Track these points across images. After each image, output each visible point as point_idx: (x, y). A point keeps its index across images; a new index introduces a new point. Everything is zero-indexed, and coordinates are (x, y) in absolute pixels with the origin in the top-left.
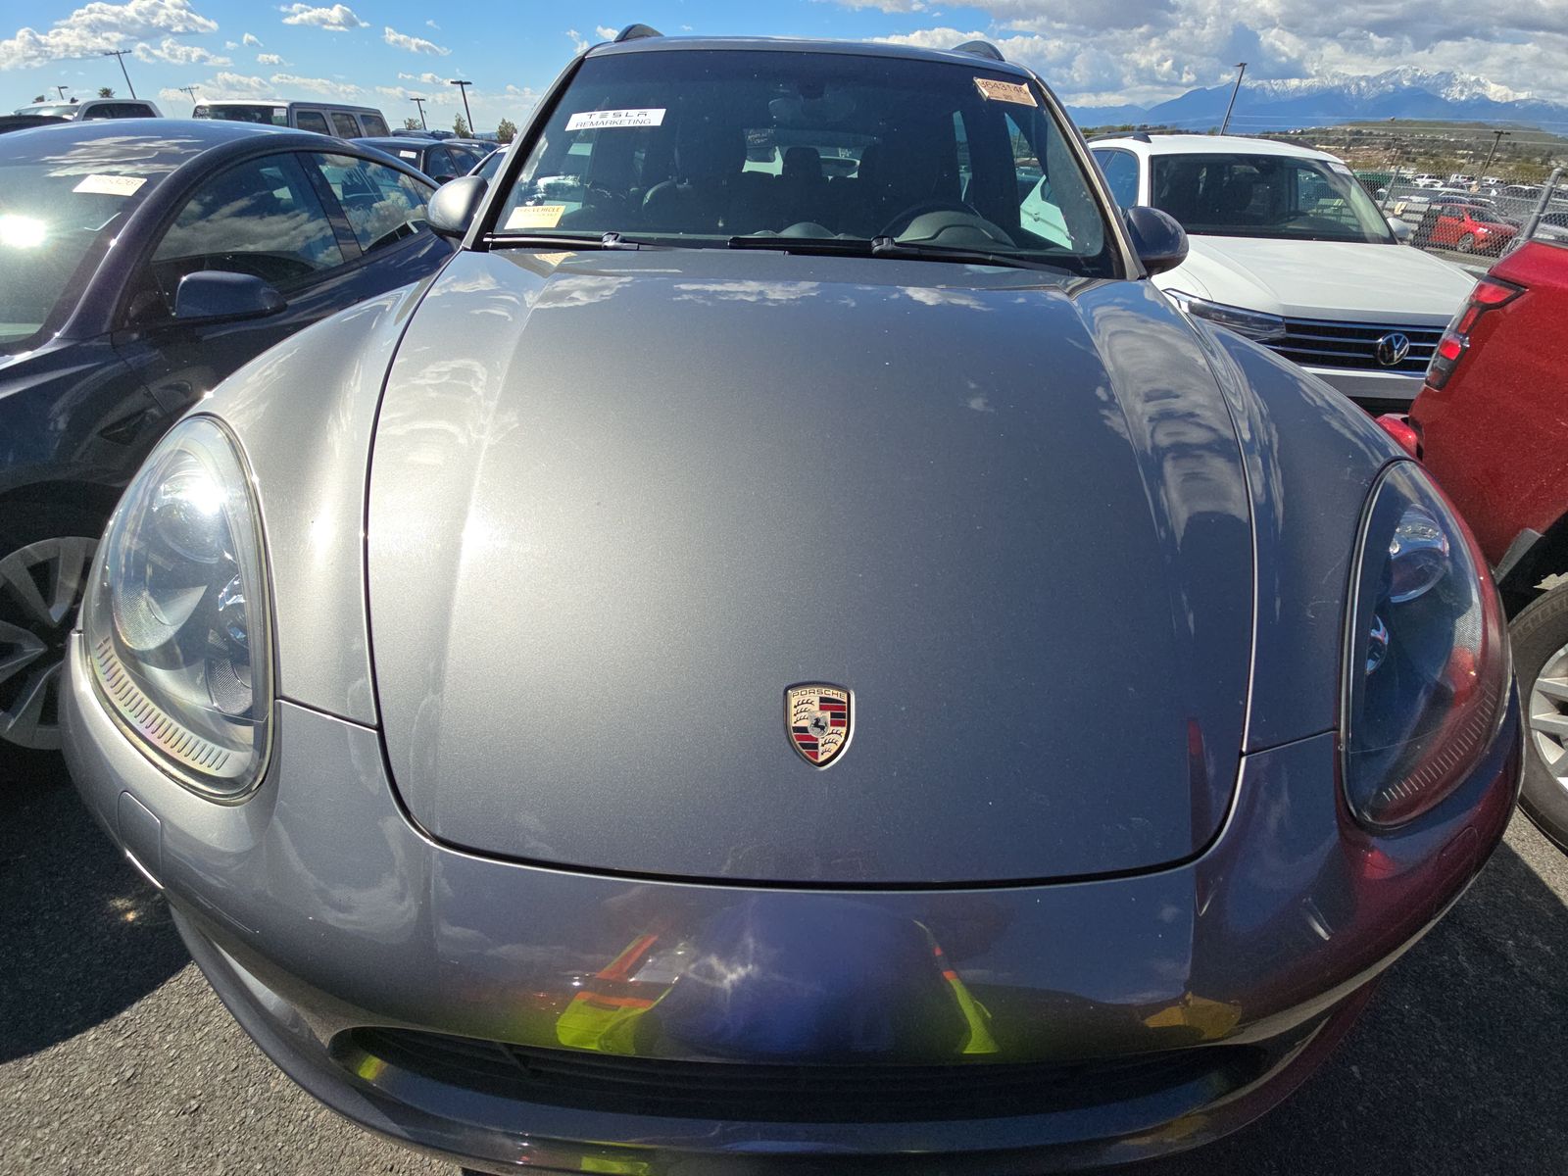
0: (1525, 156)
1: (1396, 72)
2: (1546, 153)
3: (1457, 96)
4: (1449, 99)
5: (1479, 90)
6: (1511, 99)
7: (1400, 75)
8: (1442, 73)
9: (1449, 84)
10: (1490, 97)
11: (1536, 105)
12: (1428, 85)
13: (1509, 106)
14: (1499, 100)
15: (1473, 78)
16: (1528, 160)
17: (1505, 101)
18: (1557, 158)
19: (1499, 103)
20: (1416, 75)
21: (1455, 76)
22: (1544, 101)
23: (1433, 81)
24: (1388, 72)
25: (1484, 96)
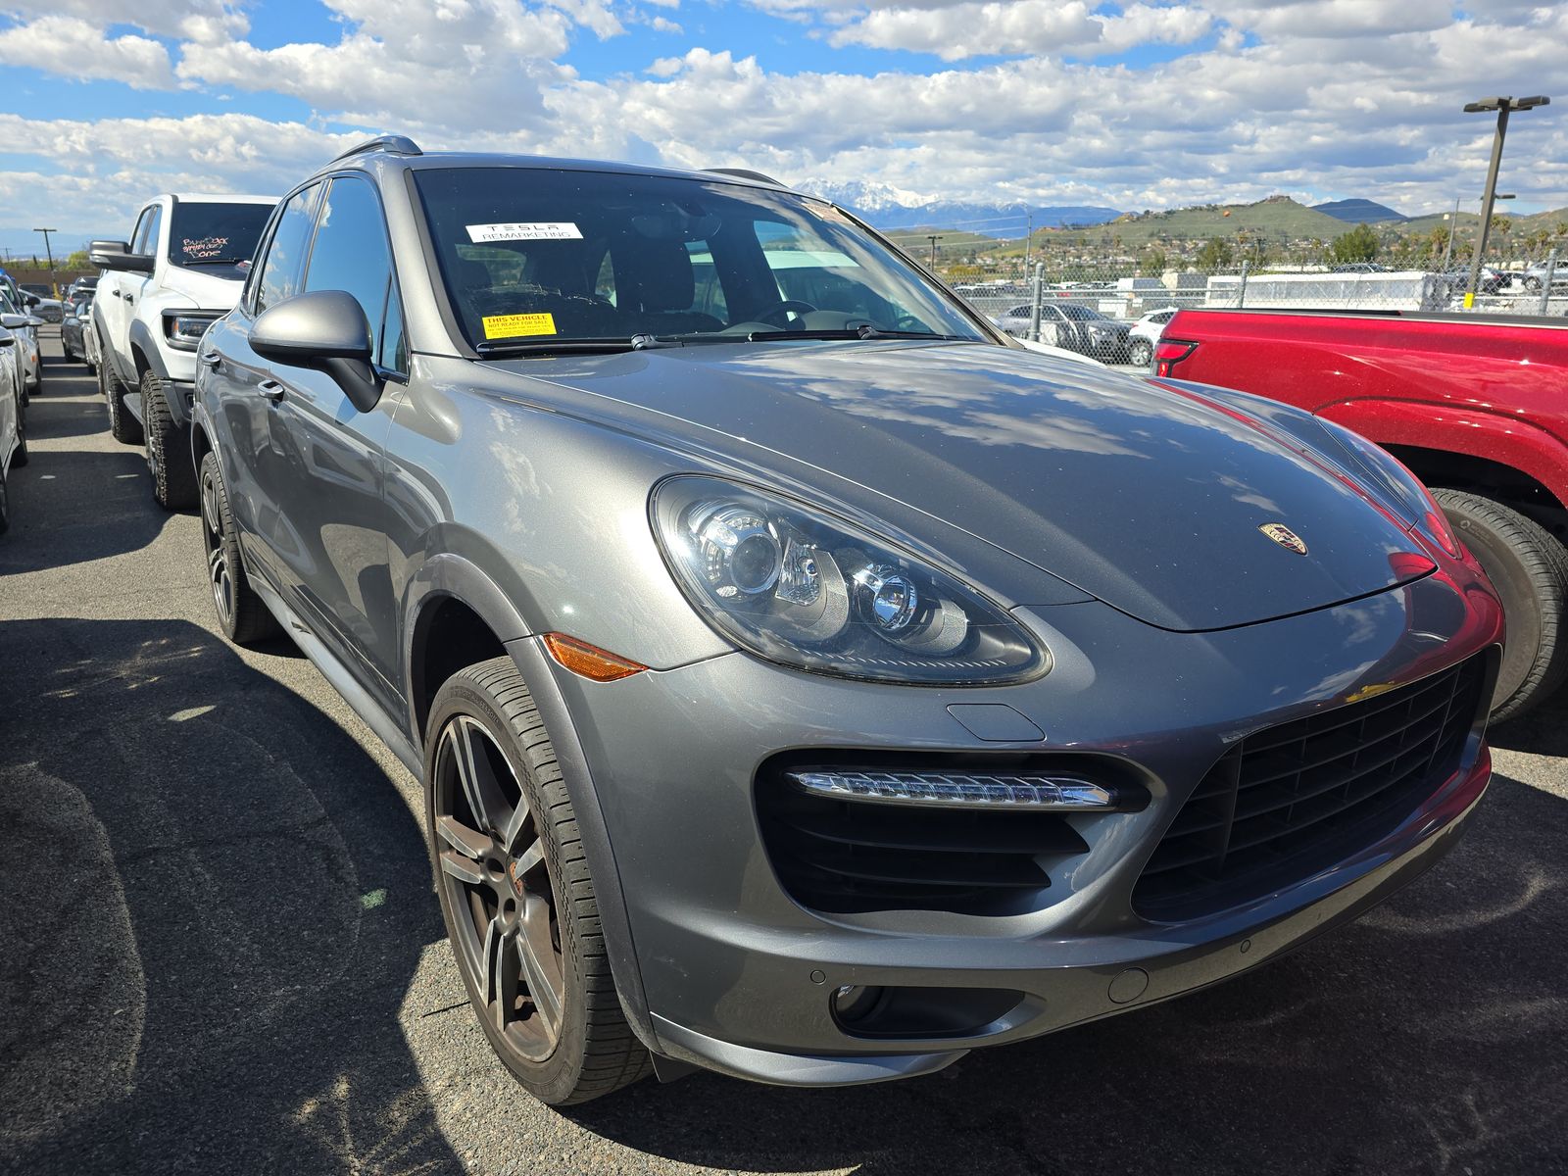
0: (952, 258)
1: (807, 185)
2: (970, 253)
3: (871, 205)
4: (865, 209)
5: (889, 197)
6: (921, 204)
7: (812, 188)
8: (849, 184)
9: (860, 194)
10: (902, 204)
11: (944, 207)
12: (840, 196)
13: (920, 212)
14: (911, 206)
15: (880, 186)
16: (957, 261)
17: (916, 206)
18: (982, 255)
19: (912, 209)
20: (826, 187)
21: (862, 185)
22: (952, 202)
23: (844, 192)
24: (800, 184)
25: (896, 203)
